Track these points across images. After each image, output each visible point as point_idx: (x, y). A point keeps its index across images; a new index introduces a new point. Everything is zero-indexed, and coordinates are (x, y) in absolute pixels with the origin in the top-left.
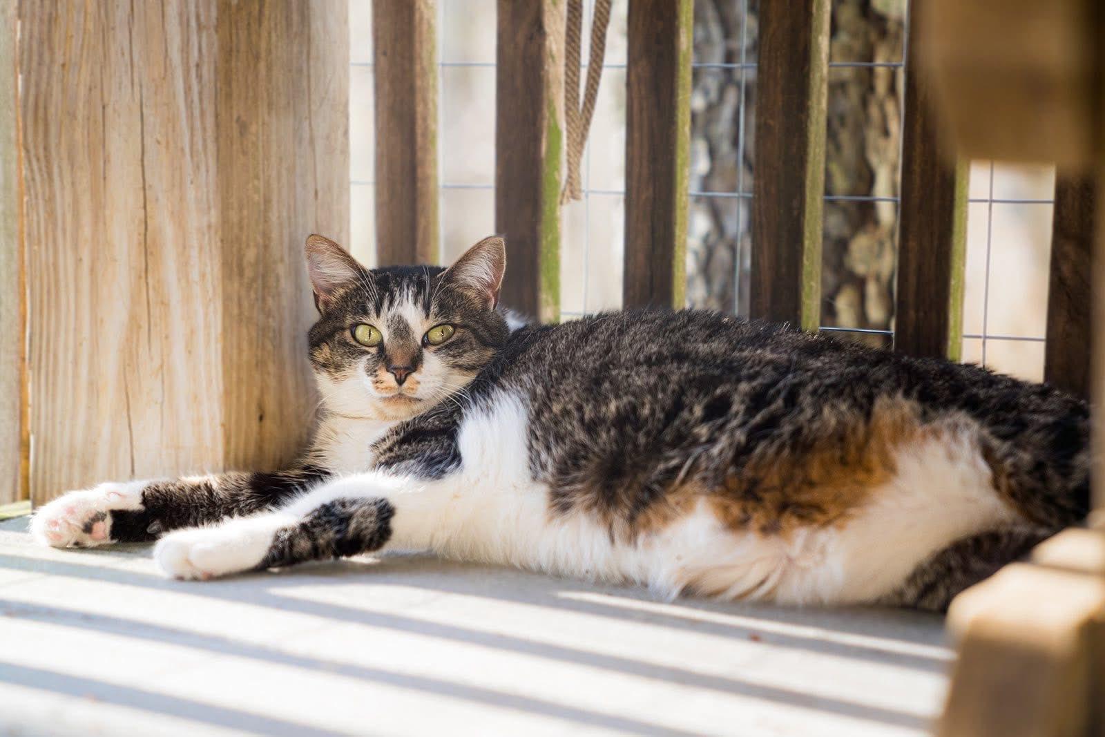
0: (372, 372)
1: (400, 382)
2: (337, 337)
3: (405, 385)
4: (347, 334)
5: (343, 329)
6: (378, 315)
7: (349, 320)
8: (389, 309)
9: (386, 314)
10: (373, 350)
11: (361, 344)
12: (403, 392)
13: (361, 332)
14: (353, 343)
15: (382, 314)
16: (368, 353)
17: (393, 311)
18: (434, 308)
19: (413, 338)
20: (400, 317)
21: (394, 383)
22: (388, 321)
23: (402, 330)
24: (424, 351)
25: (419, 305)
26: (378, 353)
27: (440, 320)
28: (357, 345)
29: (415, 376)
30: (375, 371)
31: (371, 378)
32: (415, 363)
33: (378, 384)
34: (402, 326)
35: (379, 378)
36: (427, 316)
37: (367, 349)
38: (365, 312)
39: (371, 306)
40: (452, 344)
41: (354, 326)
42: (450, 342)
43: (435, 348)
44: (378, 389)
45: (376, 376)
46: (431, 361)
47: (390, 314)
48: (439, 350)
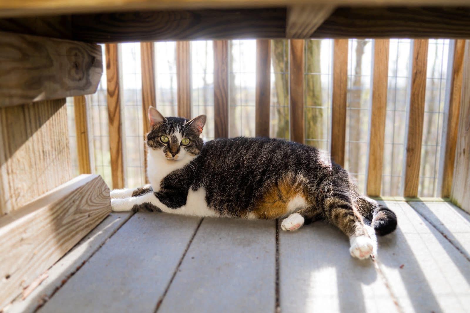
0: (165, 151)
1: (173, 156)
2: (156, 138)
3: (175, 157)
4: (159, 138)
5: (158, 136)
6: (169, 134)
7: (160, 134)
9: (172, 134)
10: (166, 145)
13: (163, 138)
16: (164, 145)
18: (185, 134)
19: (178, 143)
20: (175, 136)
21: (172, 156)
22: (172, 137)
23: (175, 140)
24: (181, 147)
25: (181, 133)
26: (168, 146)
28: (162, 142)
29: (178, 155)
32: (178, 151)
36: (183, 136)
38: (166, 133)
39: (167, 131)
40: (189, 146)
41: (161, 136)
42: (188, 145)
43: (184, 147)
44: (167, 157)
45: (166, 153)
46: (183, 151)
47: (173, 135)
48: (185, 148)
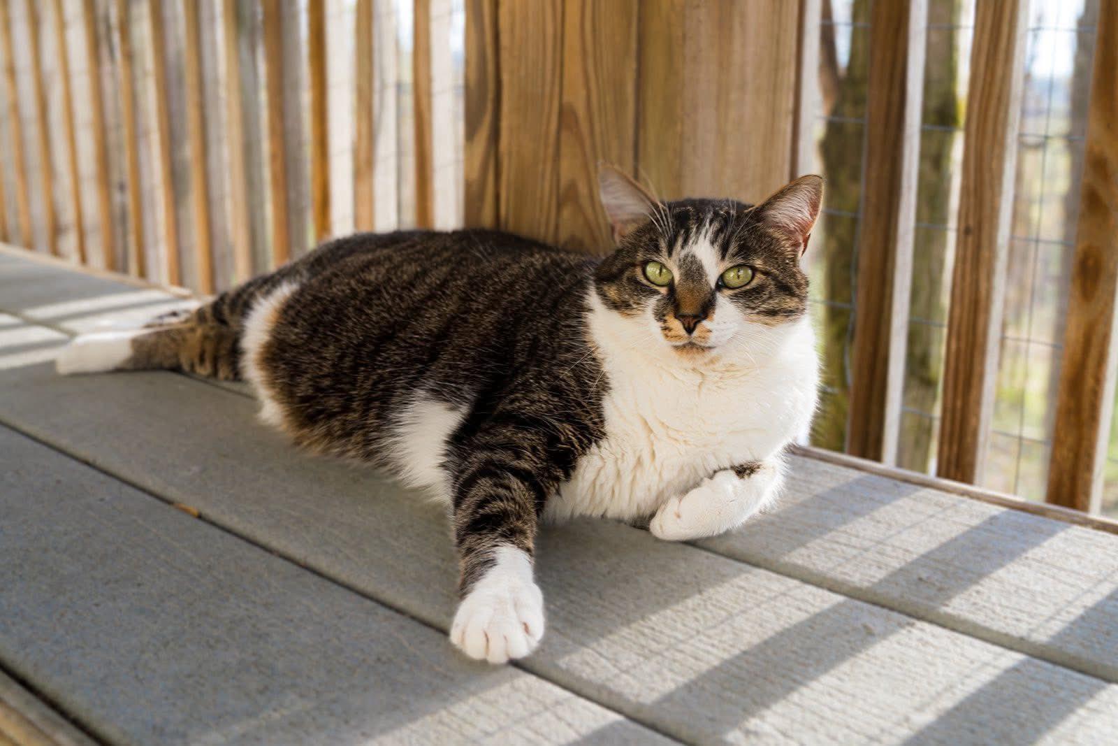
0: (660, 316)
1: (690, 330)
2: (627, 274)
3: (695, 334)
4: (638, 271)
5: (634, 265)
6: (670, 254)
7: (640, 256)
8: (682, 247)
9: (679, 253)
10: (663, 291)
11: (652, 283)
12: (694, 341)
13: (652, 270)
14: (644, 281)
15: (674, 253)
16: (657, 292)
17: (687, 250)
18: (733, 248)
19: (706, 280)
20: (694, 256)
21: (683, 332)
22: (680, 260)
23: (693, 270)
24: (718, 295)
25: (716, 246)
26: (668, 295)
27: (739, 261)
28: (648, 284)
29: (706, 324)
30: (664, 315)
31: (660, 324)
32: (706, 309)
33: (667, 331)
34: (694, 267)
35: (667, 325)
36: (723, 257)
37: (657, 288)
38: (657, 250)
39: (663, 244)
40: (754, 290)
41: (645, 264)
42: (748, 287)
43: (730, 292)
44: (667, 336)
45: (665, 321)
46: (726, 308)
47: (683, 253)
48: (736, 295)
